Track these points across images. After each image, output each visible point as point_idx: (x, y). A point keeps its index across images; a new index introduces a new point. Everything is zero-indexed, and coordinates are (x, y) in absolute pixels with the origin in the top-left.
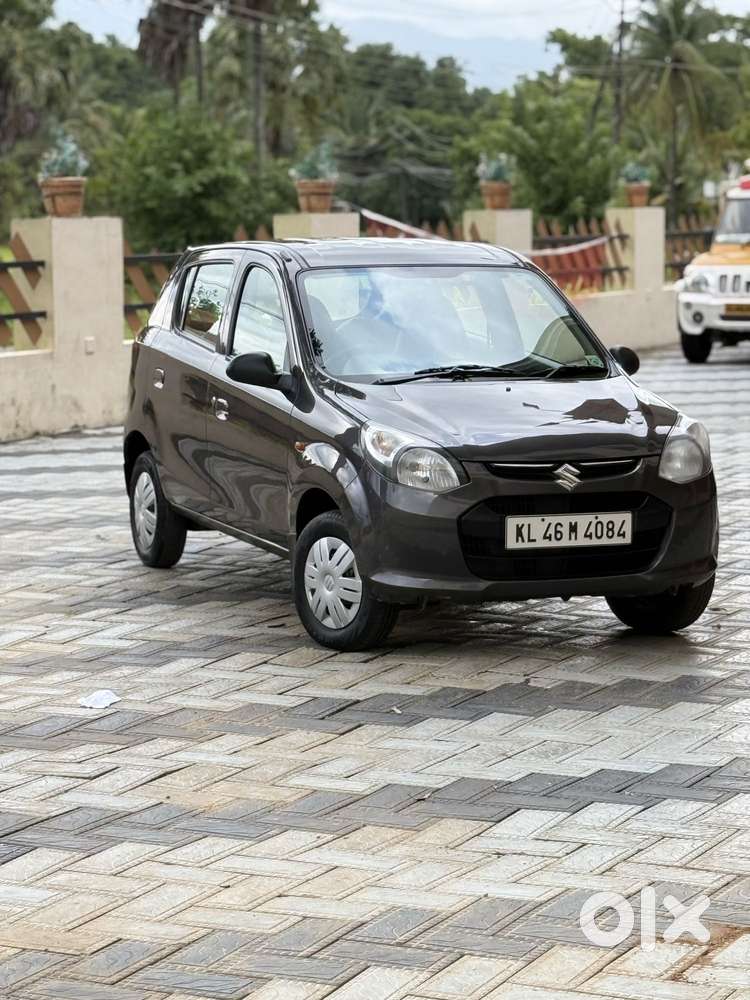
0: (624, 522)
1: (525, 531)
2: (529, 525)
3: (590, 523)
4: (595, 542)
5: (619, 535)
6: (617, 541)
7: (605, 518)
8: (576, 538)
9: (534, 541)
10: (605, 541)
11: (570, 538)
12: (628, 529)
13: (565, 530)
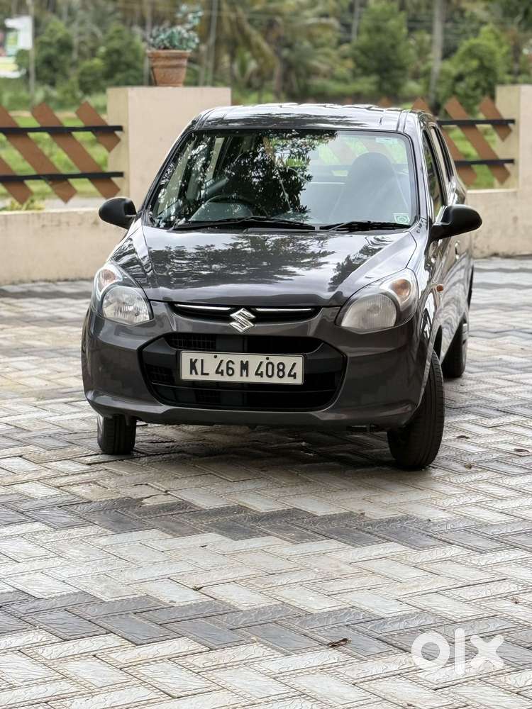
0: (294, 364)
1: (198, 365)
2: (202, 360)
3: (261, 363)
4: (265, 380)
5: (290, 375)
6: (287, 380)
7: (276, 359)
8: (247, 375)
9: (207, 374)
10: (275, 380)
11: (241, 375)
12: (299, 370)
13: (237, 367)
